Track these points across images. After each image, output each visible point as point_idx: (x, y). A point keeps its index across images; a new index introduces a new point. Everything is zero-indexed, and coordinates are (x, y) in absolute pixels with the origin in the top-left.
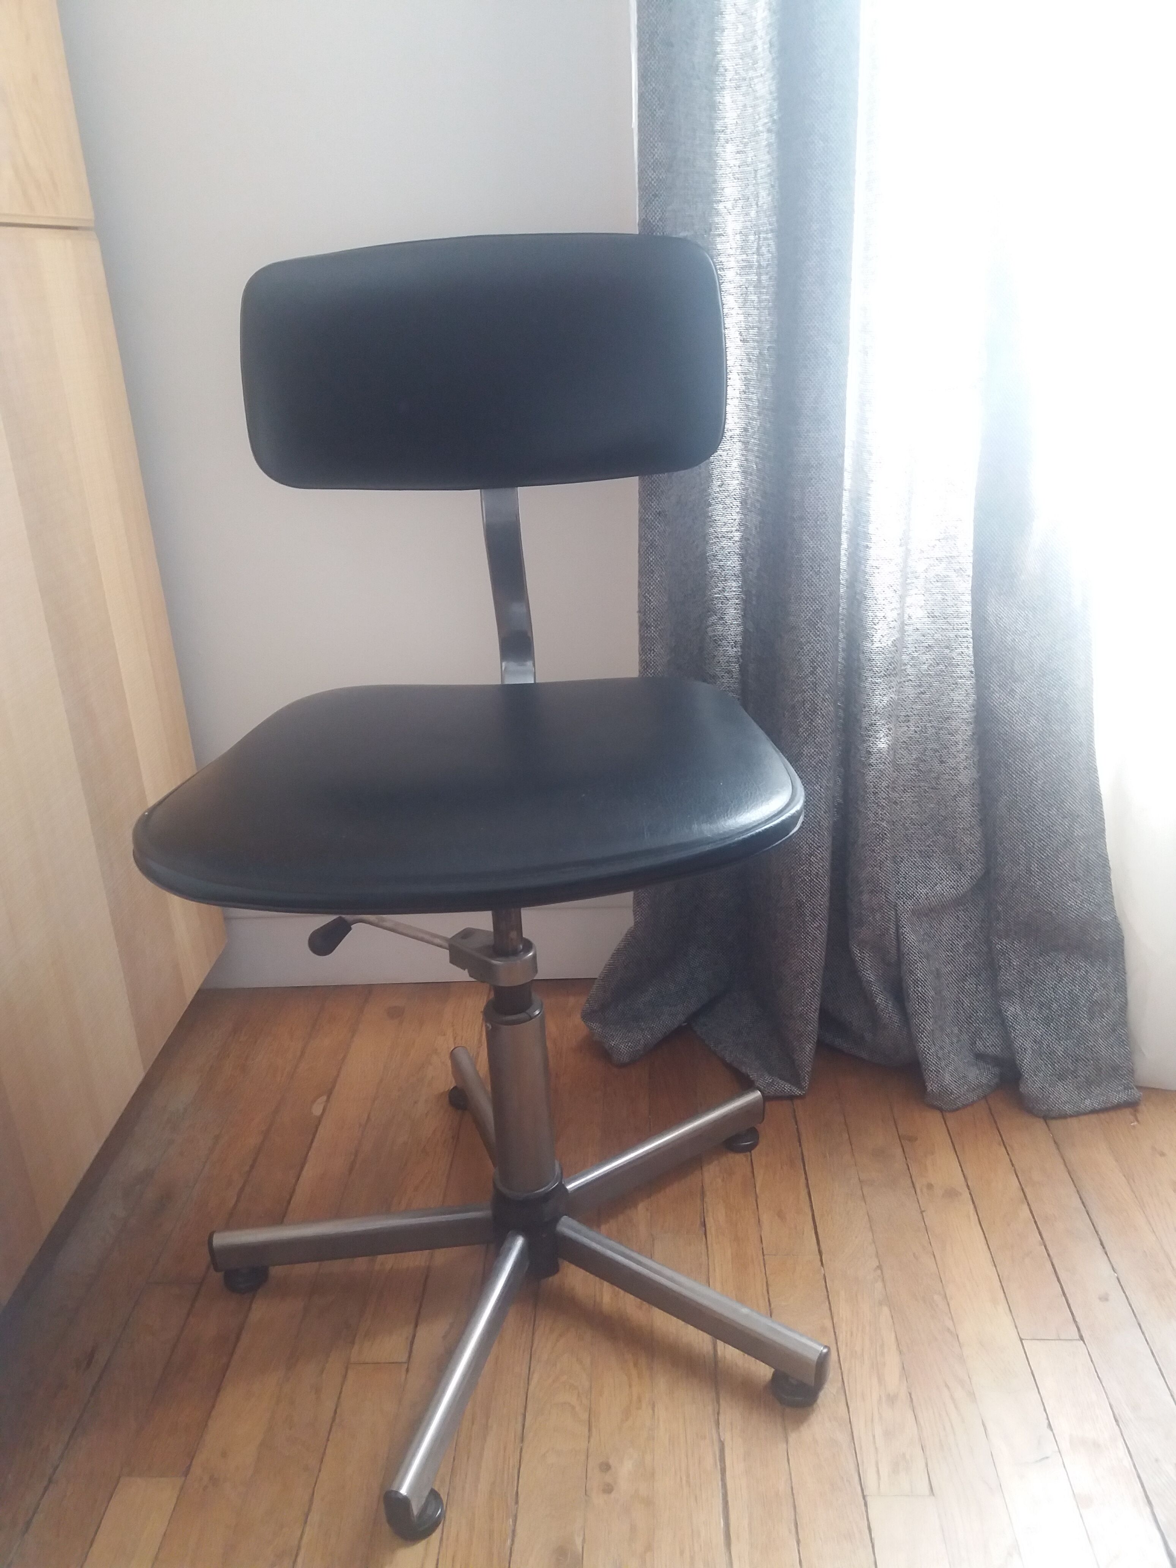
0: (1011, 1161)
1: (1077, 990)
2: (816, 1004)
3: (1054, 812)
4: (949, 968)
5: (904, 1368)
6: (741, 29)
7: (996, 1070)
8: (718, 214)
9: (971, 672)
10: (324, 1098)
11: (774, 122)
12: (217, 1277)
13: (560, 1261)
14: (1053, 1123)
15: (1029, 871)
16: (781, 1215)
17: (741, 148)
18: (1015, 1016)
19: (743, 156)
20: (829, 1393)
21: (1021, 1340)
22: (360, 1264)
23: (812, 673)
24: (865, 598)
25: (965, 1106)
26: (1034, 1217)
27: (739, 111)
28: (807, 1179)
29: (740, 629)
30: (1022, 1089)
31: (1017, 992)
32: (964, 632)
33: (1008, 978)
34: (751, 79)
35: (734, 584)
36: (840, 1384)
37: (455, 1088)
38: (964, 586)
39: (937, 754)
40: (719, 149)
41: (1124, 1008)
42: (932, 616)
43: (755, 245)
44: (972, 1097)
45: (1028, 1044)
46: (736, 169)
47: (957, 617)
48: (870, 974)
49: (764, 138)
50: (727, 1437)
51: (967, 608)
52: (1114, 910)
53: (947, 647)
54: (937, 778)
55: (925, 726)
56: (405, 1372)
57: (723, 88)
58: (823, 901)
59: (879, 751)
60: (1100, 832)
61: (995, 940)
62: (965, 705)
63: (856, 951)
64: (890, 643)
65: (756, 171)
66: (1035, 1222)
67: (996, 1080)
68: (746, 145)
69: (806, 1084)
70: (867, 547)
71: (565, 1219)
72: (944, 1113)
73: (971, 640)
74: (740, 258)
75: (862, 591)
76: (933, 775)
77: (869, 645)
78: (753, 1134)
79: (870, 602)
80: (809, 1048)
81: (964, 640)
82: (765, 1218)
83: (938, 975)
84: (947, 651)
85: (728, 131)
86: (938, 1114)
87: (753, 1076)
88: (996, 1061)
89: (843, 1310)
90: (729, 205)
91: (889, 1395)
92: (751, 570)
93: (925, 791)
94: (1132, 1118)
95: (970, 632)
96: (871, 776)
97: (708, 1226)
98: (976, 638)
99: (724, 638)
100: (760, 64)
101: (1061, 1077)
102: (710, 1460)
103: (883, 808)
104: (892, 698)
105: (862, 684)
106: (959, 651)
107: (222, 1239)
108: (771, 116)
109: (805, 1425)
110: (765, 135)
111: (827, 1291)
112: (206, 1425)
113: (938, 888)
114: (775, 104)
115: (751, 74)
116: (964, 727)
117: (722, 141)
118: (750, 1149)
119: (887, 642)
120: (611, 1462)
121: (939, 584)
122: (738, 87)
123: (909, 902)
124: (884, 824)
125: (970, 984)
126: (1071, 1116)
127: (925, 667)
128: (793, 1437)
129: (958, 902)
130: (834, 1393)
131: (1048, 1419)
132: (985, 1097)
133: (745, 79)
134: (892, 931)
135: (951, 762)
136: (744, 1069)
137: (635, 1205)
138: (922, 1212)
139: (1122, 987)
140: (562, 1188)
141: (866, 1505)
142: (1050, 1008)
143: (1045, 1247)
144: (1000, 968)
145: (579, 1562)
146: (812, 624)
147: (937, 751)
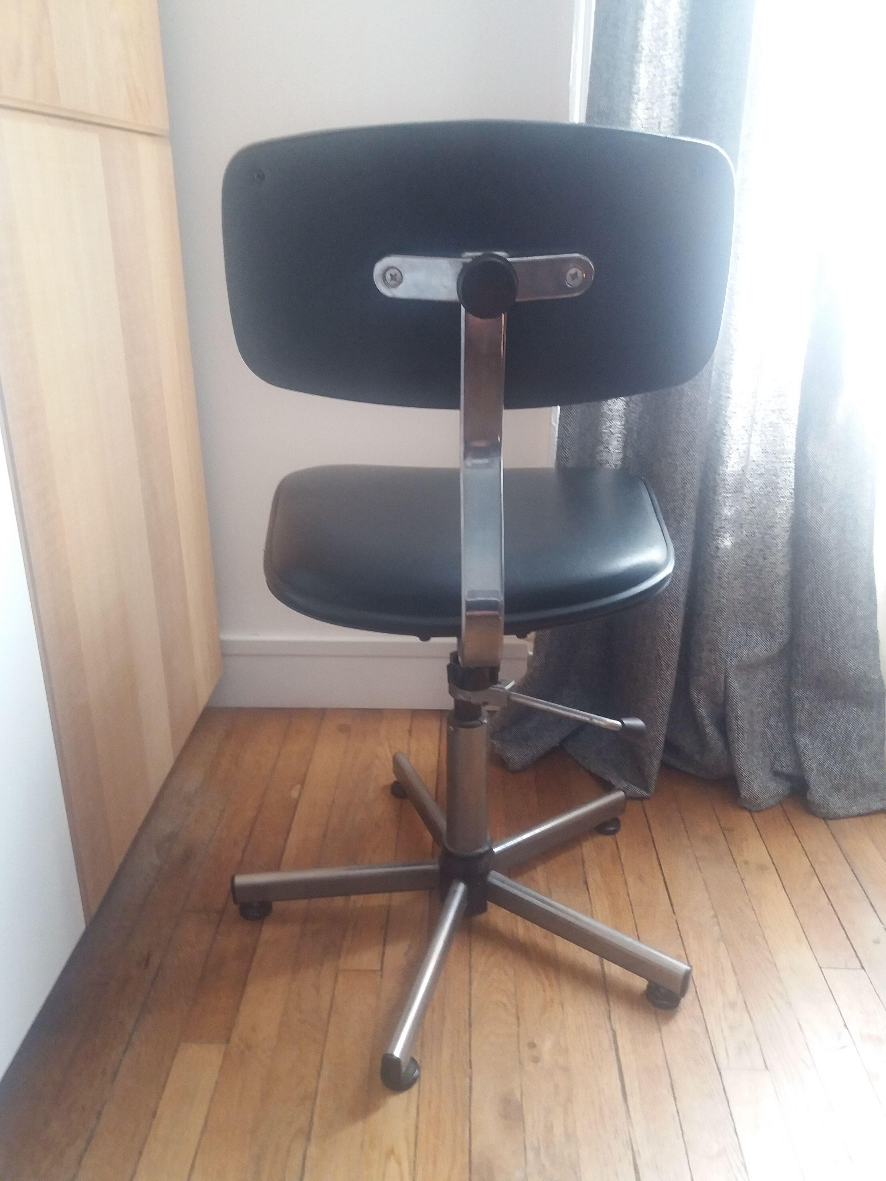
0: (802, 846)
1: (850, 728)
2: (663, 731)
3: (843, 598)
4: (759, 709)
5: (739, 985)
6: (656, 20)
7: (788, 784)
9: (792, 494)
10: (298, 786)
11: (678, 88)
12: (233, 908)
13: (488, 903)
14: (830, 822)
15: (823, 640)
16: (640, 878)
17: (649, 106)
18: (805, 745)
19: (650, 111)
20: (687, 1001)
21: (821, 968)
22: (339, 902)
23: (683, 488)
24: (724, 435)
25: (767, 809)
26: (822, 885)
27: (650, 79)
28: (657, 854)
29: (621, 456)
30: (809, 797)
31: (807, 728)
32: (788, 465)
33: (801, 717)
34: (662, 56)
35: (618, 423)
36: (694, 994)
37: (396, 783)
38: (791, 431)
39: (762, 553)
40: (633, 106)
42: (765, 452)
44: (772, 802)
45: (814, 766)
46: (644, 121)
47: (784, 453)
48: (703, 711)
49: (669, 99)
50: (617, 1027)
51: (791, 447)
52: (880, 671)
53: (774, 475)
54: (760, 570)
55: (754, 532)
56: (380, 978)
57: (640, 62)
58: (675, 656)
59: (725, 548)
60: (874, 614)
61: (794, 689)
62: (785, 518)
63: (694, 694)
64: (740, 468)
65: (659, 123)
66: (824, 889)
67: (789, 791)
68: (653, 104)
69: (652, 789)
70: (729, 397)
71: (493, 873)
72: (752, 813)
73: (793, 471)
75: (722, 430)
76: (757, 568)
77: (724, 469)
78: (616, 822)
79: (728, 438)
80: (656, 763)
81: (788, 470)
82: (630, 880)
83: (752, 713)
84: (774, 478)
85: (641, 93)
86: (747, 814)
87: (614, 781)
88: (788, 777)
89: (692, 946)
91: (730, 1002)
92: (634, 412)
93: (751, 580)
95: (793, 465)
96: (717, 566)
97: (589, 884)
98: (797, 469)
99: (607, 462)
100: (670, 45)
101: (837, 789)
102: (607, 1043)
103: (724, 588)
104: (737, 509)
105: (717, 498)
106: (783, 478)
107: (241, 880)
108: (677, 84)
109: (673, 1022)
110: (670, 98)
111: (679, 931)
113: (756, 650)
114: (681, 76)
115: (662, 53)
116: (783, 534)
117: (636, 100)
118: (613, 833)
119: (738, 468)
120: (535, 1042)
121: (772, 429)
122: (650, 62)
123: (736, 660)
124: (724, 601)
125: (773, 721)
126: (843, 818)
127: (757, 489)
128: (664, 1029)
129: (769, 661)
130: (691, 1000)
131: (844, 1021)
132: (780, 803)
133: (656, 56)
134: (722, 680)
135: (772, 559)
136: (607, 777)
137: (535, 867)
138: (742, 880)
140: (491, 850)
141: (720, 1074)
142: (830, 740)
143: (832, 905)
144: (796, 710)
145: (520, 1107)
146: (686, 452)
147: (762, 550)
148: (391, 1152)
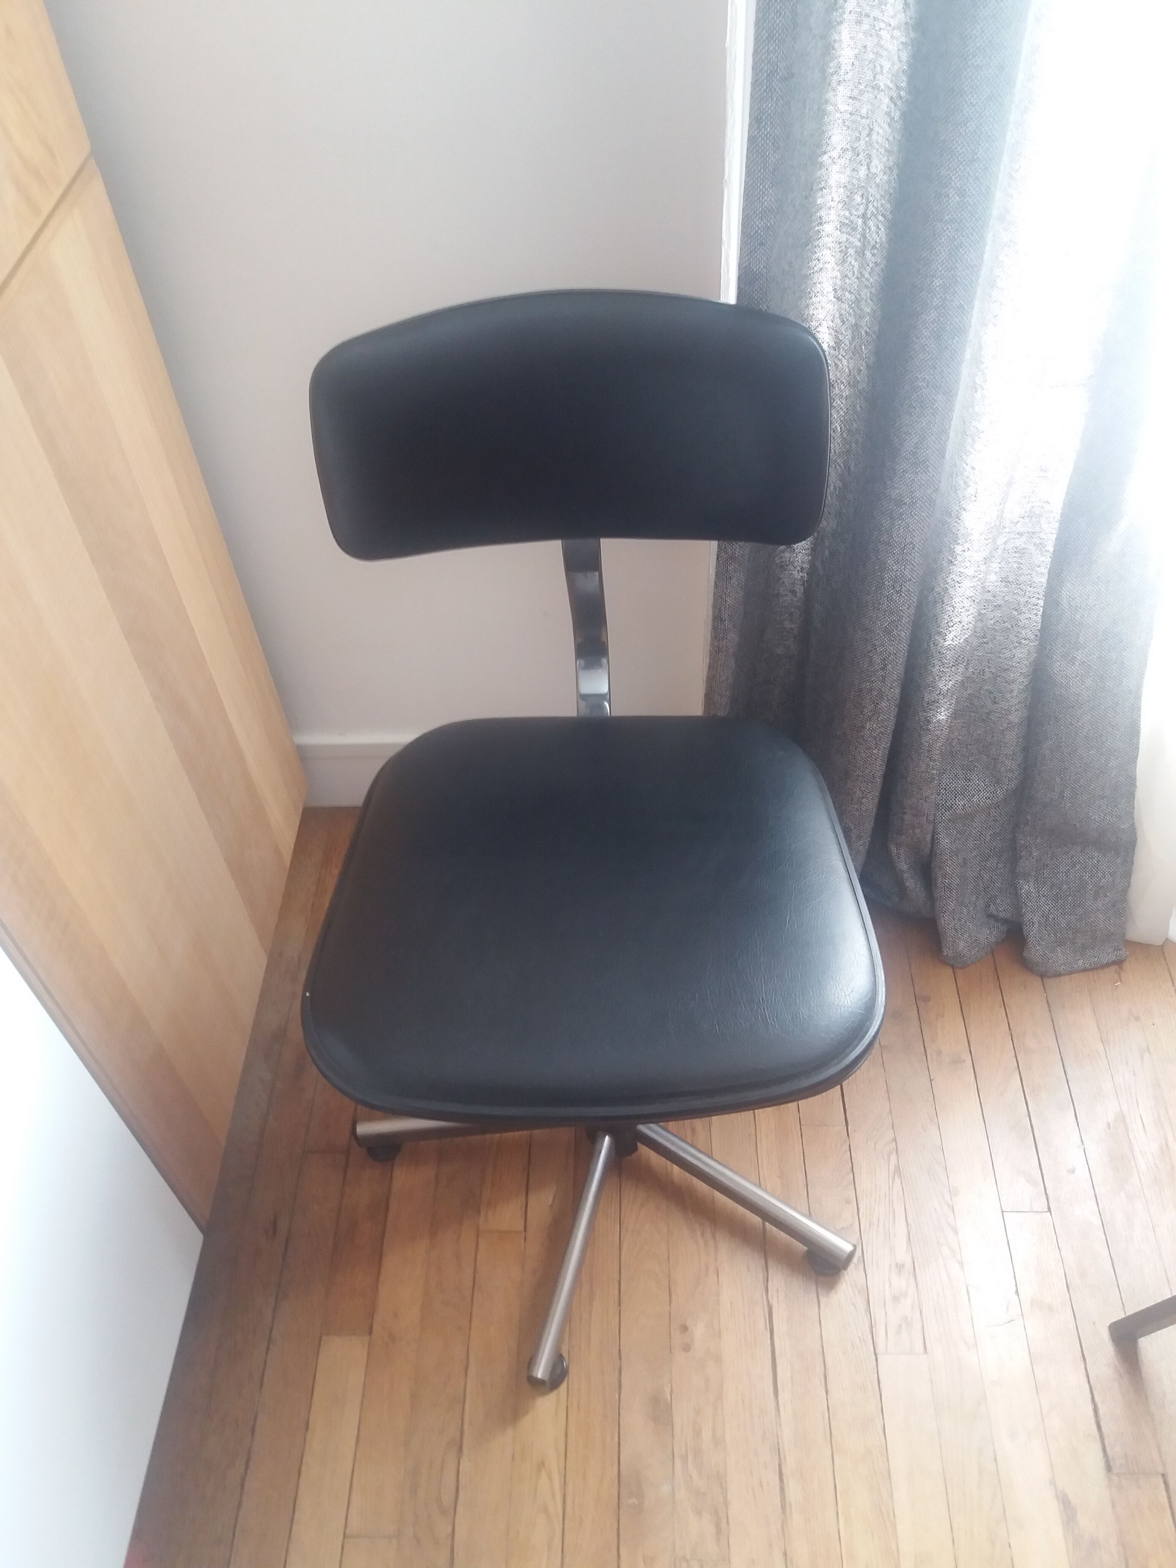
0: (1009, 1023)
1: (1087, 877)
3: (1093, 751)
5: (909, 1238)
7: (1003, 930)
8: (821, 166)
9: (1036, 636)
13: (639, 1144)
14: (1048, 981)
15: (1062, 796)
17: (856, 93)
18: (1029, 892)
19: (857, 103)
21: (1003, 1212)
25: (973, 962)
26: (1023, 1086)
27: (857, 51)
30: (1025, 954)
31: (1033, 875)
32: (1035, 602)
33: (1026, 864)
38: (1043, 561)
39: (992, 695)
41: (1125, 890)
42: (1005, 581)
43: (862, 209)
44: (980, 954)
47: (1031, 586)
49: (886, 103)
50: (774, 1299)
51: (1041, 579)
52: (1133, 818)
53: (1015, 610)
54: (989, 714)
55: (983, 670)
56: (524, 1242)
57: (840, 24)
59: (938, 721)
60: (1133, 760)
61: (1020, 836)
62: (1025, 661)
63: (893, 849)
64: (961, 645)
65: (871, 132)
66: (1024, 1092)
67: (1004, 936)
68: (861, 94)
72: (955, 969)
73: (1041, 611)
74: (842, 213)
76: (984, 710)
79: (947, 607)
81: (1034, 607)
84: (1016, 613)
85: (842, 72)
86: (949, 971)
88: (1005, 921)
89: (864, 1182)
90: (835, 154)
91: (897, 1263)
94: (1116, 976)
95: (1041, 603)
96: (926, 739)
98: (1046, 611)
100: (890, 10)
101: (1061, 943)
102: (761, 1323)
106: (1027, 615)
107: (364, 1129)
109: (834, 1292)
110: (887, 101)
111: (852, 1163)
112: (377, 1287)
113: (975, 799)
116: (1020, 679)
117: (834, 84)
119: (959, 643)
120: (688, 1324)
121: (1017, 555)
123: (948, 814)
125: (992, 863)
126: (1063, 974)
128: (824, 1301)
129: (991, 808)
131: (1016, 1285)
132: (992, 953)
134: (929, 839)
135: (1004, 705)
138: (931, 1081)
139: (1128, 874)
141: (876, 1360)
142: (1060, 888)
143: (1030, 1118)
144: (1021, 857)
145: (669, 1408)
146: (887, 631)
147: (990, 692)
148: (541, 1465)
